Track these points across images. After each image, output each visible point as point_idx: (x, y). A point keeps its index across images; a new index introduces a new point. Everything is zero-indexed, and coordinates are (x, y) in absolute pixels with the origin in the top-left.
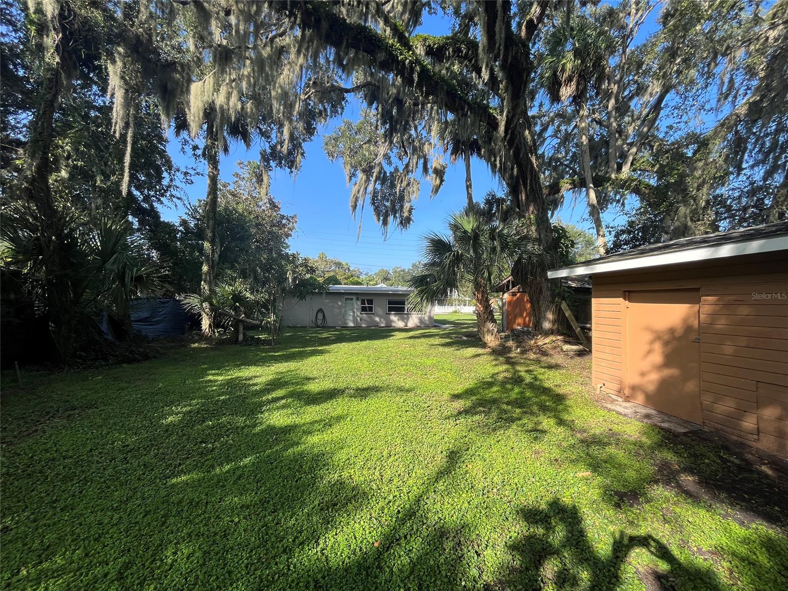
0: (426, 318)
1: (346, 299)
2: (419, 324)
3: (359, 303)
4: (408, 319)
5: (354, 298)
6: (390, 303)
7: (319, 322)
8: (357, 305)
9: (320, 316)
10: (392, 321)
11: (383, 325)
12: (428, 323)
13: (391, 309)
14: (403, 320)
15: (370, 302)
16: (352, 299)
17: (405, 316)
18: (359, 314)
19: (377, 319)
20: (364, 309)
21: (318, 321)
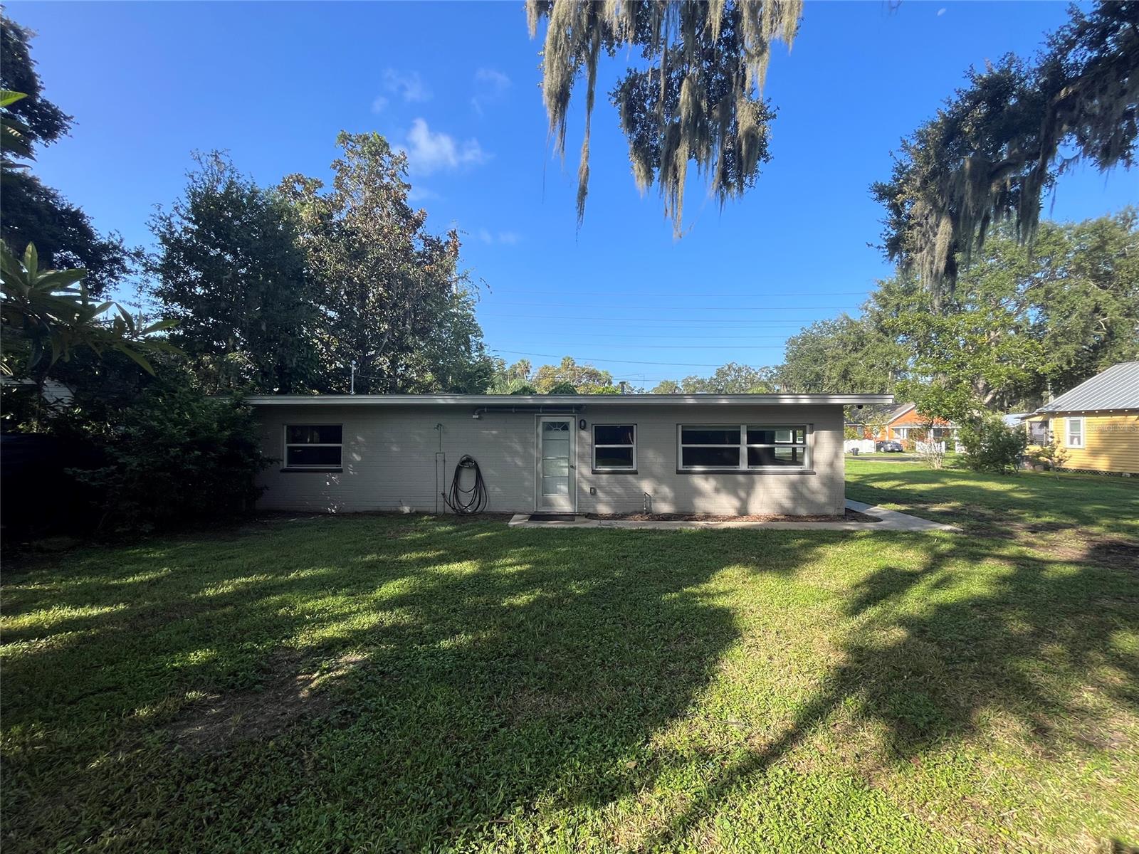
0: (814, 482)
1: (549, 427)
2: (787, 504)
3: (588, 436)
4: (750, 488)
5: (571, 421)
6: (688, 436)
7: (466, 500)
8: (582, 441)
9: (468, 480)
10: (698, 492)
11: (665, 508)
12: (822, 498)
13: (691, 458)
14: (733, 491)
15: (623, 434)
16: (565, 427)
17: (741, 478)
18: (586, 471)
19: (647, 487)
20: (603, 457)
21: (462, 495)
